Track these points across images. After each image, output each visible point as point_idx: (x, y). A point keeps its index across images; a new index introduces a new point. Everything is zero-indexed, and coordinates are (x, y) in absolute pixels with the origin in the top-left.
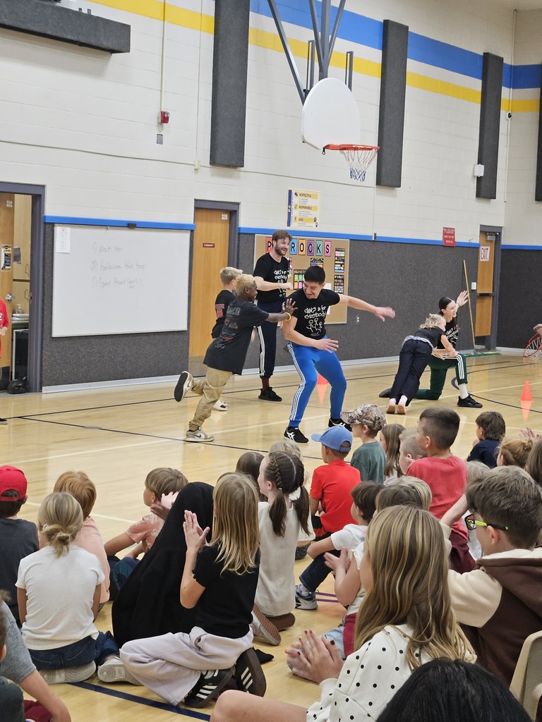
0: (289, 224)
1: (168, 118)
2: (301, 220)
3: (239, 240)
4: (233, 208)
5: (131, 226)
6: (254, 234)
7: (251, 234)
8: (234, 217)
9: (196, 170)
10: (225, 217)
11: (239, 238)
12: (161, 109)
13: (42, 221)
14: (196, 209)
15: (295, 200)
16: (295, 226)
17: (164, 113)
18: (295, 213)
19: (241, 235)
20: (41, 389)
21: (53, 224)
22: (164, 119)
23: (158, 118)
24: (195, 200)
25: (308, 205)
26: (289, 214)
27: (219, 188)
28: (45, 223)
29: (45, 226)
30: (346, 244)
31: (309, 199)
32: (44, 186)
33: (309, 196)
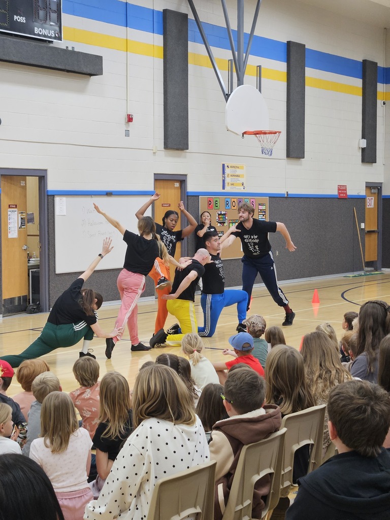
0: (224, 188)
1: (132, 119)
2: (232, 184)
3: (188, 201)
4: (182, 178)
5: (109, 194)
6: (198, 196)
7: (196, 196)
8: (183, 184)
9: (154, 153)
10: (177, 185)
11: (188, 199)
12: (127, 112)
13: (46, 194)
14: (156, 180)
15: (227, 171)
16: (228, 189)
17: (130, 115)
18: (228, 180)
19: (189, 197)
21: (53, 196)
22: (130, 119)
23: (125, 119)
24: (154, 174)
25: (237, 174)
26: (224, 181)
27: (171, 164)
28: (48, 195)
29: (48, 197)
30: (266, 200)
31: (238, 170)
32: (46, 170)
33: (238, 167)
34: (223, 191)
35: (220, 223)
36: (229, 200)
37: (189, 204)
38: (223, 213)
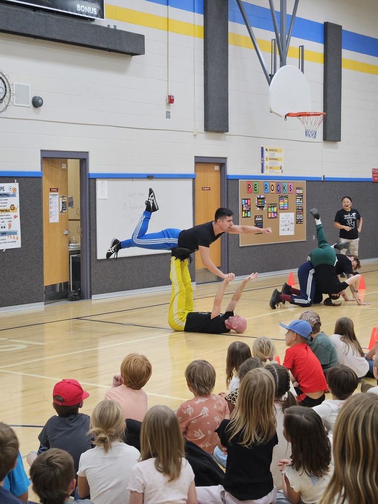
0: (262, 172)
1: (173, 100)
2: (271, 168)
3: (227, 184)
4: (222, 161)
5: (150, 177)
6: (238, 179)
7: (236, 180)
8: (223, 168)
9: (195, 135)
10: (217, 168)
11: (227, 182)
12: (168, 93)
13: (87, 178)
14: (196, 163)
15: (266, 154)
16: (267, 173)
17: (171, 96)
18: (267, 163)
19: (229, 181)
20: (91, 296)
21: (95, 179)
22: (171, 100)
23: (166, 100)
24: (195, 157)
25: (275, 157)
26: (263, 164)
27: (211, 147)
28: (89, 179)
29: (89, 181)
30: (303, 184)
31: (276, 153)
32: (88, 153)
33: (277, 151)
34: (262, 174)
35: (259, 207)
36: (267, 184)
37: (229, 187)
38: (262, 197)
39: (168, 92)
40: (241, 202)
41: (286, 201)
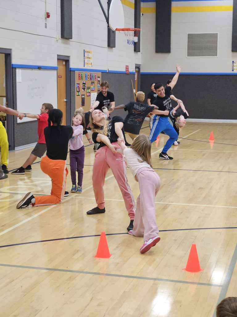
1: (49, 15)
2: (87, 64)
3: (70, 74)
4: (67, 59)
5: (39, 68)
6: (75, 71)
8: (68, 63)
9: (57, 40)
10: (64, 63)
11: (70, 73)
12: (46, 11)
13: (11, 67)
14: (58, 59)
15: (86, 54)
16: (87, 67)
17: (48, 13)
18: (86, 60)
19: (71, 72)
20: (14, 148)
21: (15, 68)
23: (45, 15)
24: (58, 55)
25: (89, 56)
26: (84, 61)
27: (64, 49)
28: (12, 68)
29: (12, 69)
30: (100, 74)
31: (90, 54)
32: (11, 49)
33: (90, 52)
34: (84, 68)
35: (83, 89)
36: (86, 74)
37: (71, 76)
38: (84, 82)
39: (46, 9)
40: (76, 86)
41: (94, 85)
